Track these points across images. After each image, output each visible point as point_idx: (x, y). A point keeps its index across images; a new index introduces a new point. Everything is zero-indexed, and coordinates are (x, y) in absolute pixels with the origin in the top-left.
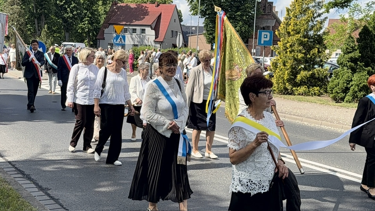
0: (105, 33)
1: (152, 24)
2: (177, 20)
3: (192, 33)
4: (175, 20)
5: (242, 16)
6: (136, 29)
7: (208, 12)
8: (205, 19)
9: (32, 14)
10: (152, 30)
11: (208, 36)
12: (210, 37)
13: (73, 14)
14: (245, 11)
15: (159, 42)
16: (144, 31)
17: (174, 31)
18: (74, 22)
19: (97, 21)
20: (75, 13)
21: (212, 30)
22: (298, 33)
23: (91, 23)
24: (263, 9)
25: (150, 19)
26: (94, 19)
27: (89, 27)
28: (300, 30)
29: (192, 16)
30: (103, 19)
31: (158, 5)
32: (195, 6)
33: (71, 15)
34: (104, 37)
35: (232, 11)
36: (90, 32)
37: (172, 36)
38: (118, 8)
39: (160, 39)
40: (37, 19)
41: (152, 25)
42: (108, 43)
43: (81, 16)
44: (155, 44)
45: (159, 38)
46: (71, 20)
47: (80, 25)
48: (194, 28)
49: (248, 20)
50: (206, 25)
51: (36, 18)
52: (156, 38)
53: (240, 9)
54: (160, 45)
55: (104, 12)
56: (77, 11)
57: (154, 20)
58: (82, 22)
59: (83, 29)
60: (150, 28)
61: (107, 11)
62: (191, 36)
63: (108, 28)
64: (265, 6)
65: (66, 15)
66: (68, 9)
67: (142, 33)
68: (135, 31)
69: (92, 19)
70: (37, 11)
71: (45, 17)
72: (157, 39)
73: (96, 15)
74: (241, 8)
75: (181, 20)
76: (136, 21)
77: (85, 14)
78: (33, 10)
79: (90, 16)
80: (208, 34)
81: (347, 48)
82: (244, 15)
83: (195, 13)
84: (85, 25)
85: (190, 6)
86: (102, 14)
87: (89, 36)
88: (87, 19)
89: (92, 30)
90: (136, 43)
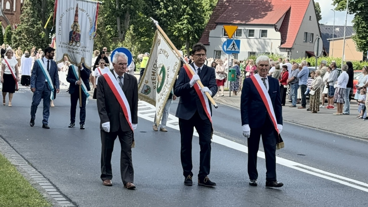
0: (210, 36)
1: (276, 23)
2: (314, 17)
3: (335, 36)
4: (310, 17)
6: (253, 31)
8: (356, 15)
9: (114, 11)
10: (276, 31)
11: (360, 40)
12: (362, 42)
13: (168, 11)
15: (287, 48)
16: (265, 34)
17: (309, 33)
18: (169, 21)
19: (199, 19)
20: (170, 8)
21: (365, 32)
23: (191, 22)
25: (274, 17)
26: (196, 17)
27: (188, 28)
29: (335, 11)
30: (208, 16)
33: (165, 12)
34: (209, 41)
36: (190, 35)
37: (306, 41)
38: (229, 1)
39: (288, 44)
40: (120, 18)
41: (276, 25)
42: (214, 50)
43: (178, 13)
44: (281, 51)
45: (286, 43)
46: (165, 19)
47: (177, 25)
48: (338, 29)
50: (357, 25)
51: (118, 16)
52: (282, 43)
54: (287, 53)
55: (209, 7)
56: (172, 6)
57: (280, 17)
58: (179, 22)
59: (180, 31)
60: (274, 29)
61: (214, 5)
62: (334, 40)
63: (214, 29)
65: (158, 12)
66: (162, 3)
67: (262, 37)
68: (252, 33)
69: (193, 18)
70: (120, 7)
71: (130, 14)
72: (284, 44)
73: (199, 11)
75: (319, 18)
76: (254, 19)
77: (184, 10)
79: (190, 12)
80: (360, 38)
83: (341, 7)
84: (183, 25)
86: (207, 10)
87: (189, 40)
88: (186, 16)
89: (192, 32)
90: (254, 50)
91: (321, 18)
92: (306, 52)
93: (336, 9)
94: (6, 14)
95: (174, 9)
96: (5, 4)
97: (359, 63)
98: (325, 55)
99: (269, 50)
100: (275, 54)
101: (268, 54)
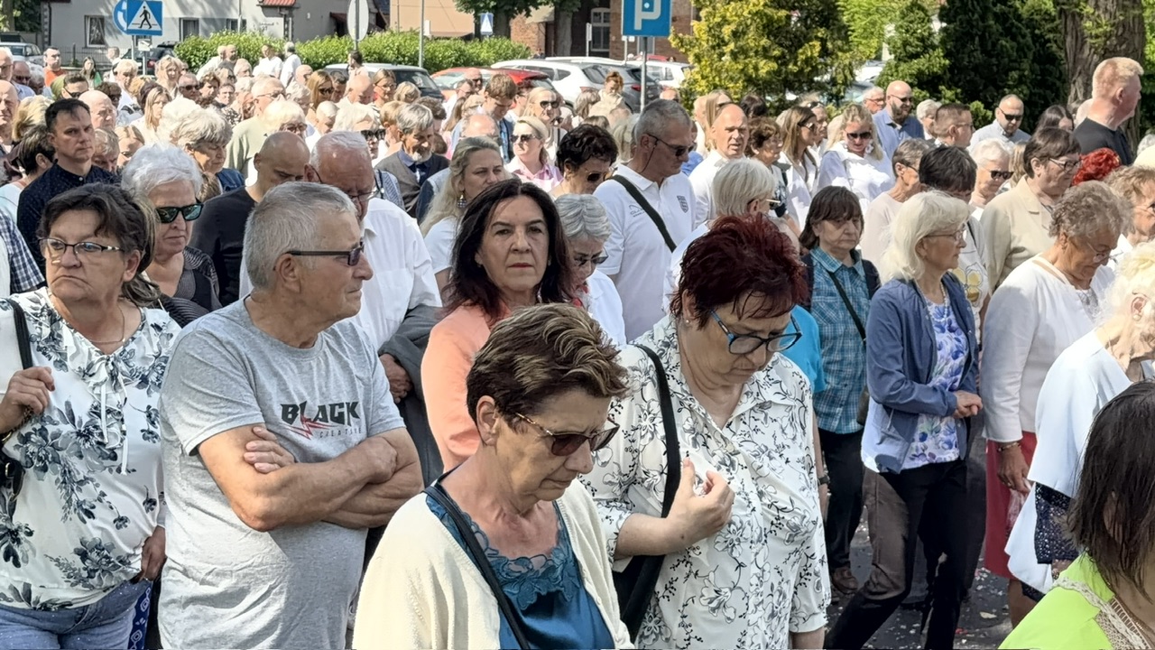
15: (281, 7)
44: (266, 16)
54: (282, 19)
81: (905, 43)
90: (196, 16)
97: (461, 44)
98: (380, 22)
99: (234, 15)
100: (250, 25)
101: (234, 23)
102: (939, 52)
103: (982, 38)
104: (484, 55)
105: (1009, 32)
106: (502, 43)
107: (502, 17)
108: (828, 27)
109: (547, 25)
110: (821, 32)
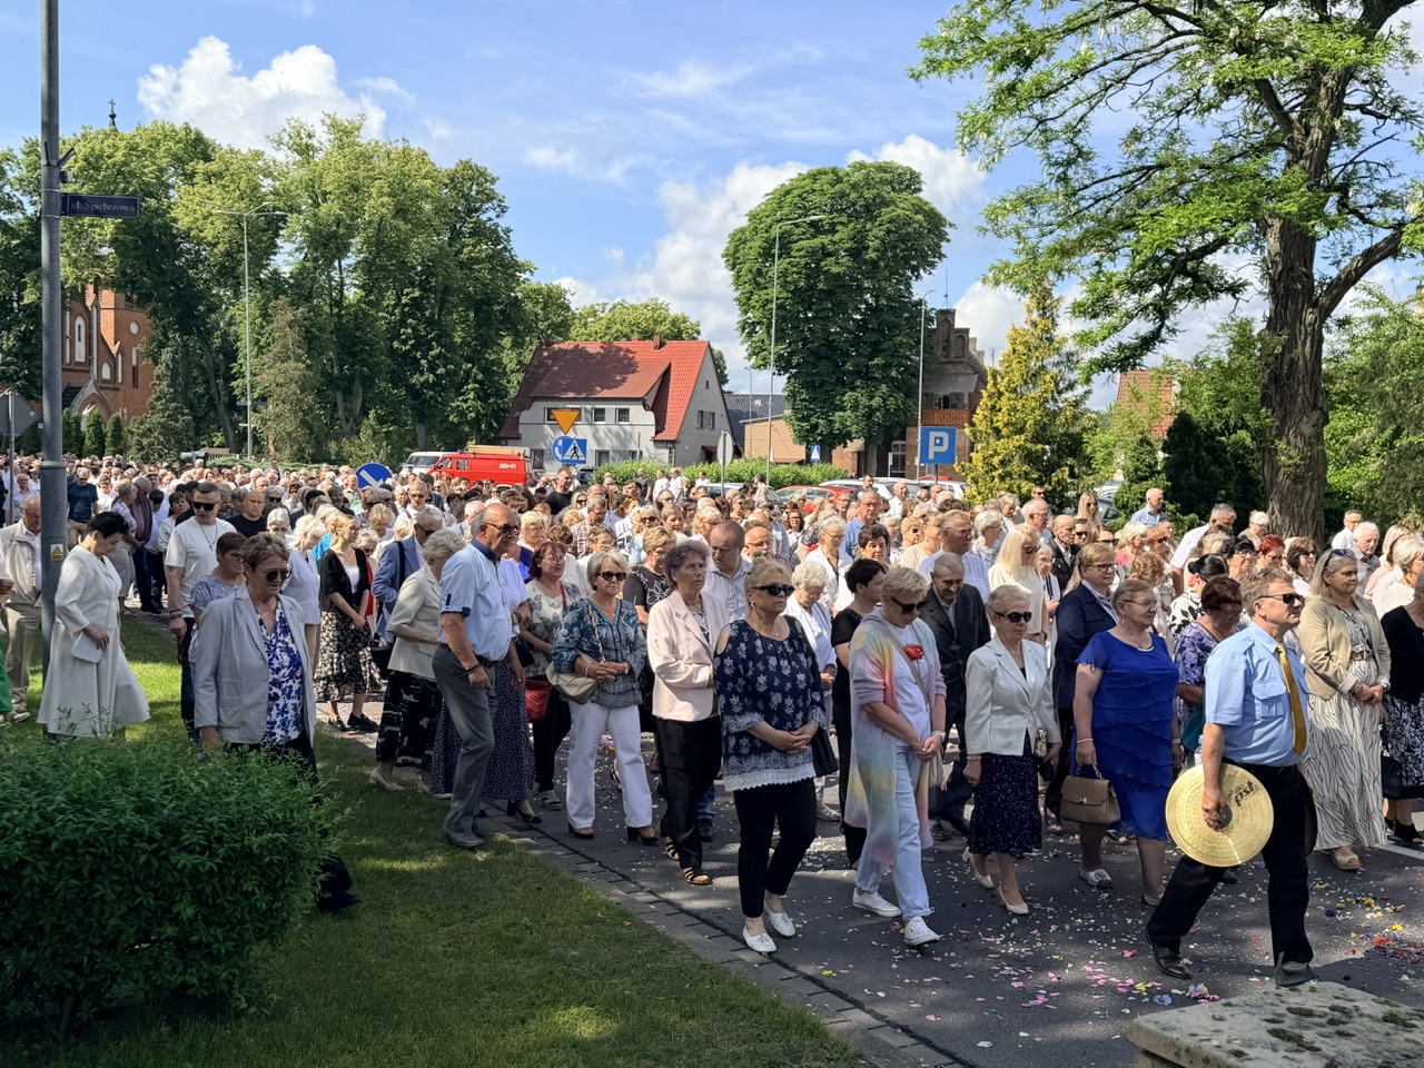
0: (520, 422)
1: (646, 395)
2: (714, 382)
3: (754, 415)
4: (707, 381)
5: (886, 367)
6: (603, 410)
7: (795, 362)
8: (789, 378)
9: (330, 379)
10: (646, 410)
11: (798, 423)
12: (802, 427)
13: (435, 375)
14: (893, 356)
15: (667, 442)
16: (626, 416)
17: (706, 412)
18: (440, 395)
19: (498, 390)
20: (441, 371)
21: (806, 408)
22: (1021, 431)
23: (482, 396)
24: (944, 348)
25: (641, 383)
26: (490, 388)
27: (477, 407)
28: (1025, 422)
29: (752, 370)
30: (516, 384)
31: (662, 344)
32: (760, 344)
33: (431, 378)
34: (520, 431)
35: (859, 355)
37: (702, 427)
38: (556, 355)
39: (669, 433)
40: (343, 393)
41: (645, 398)
42: (531, 450)
43: (458, 380)
44: (656, 448)
45: (665, 431)
46: (431, 392)
47: (455, 402)
48: (758, 402)
49: (903, 380)
50: (793, 395)
51: (338, 390)
52: (657, 432)
53: (882, 350)
54: (668, 450)
55: (517, 365)
56: (445, 367)
57: (652, 384)
58: (459, 396)
59: (462, 414)
60: (642, 406)
61: (526, 362)
62: (753, 423)
63: (528, 409)
64: (948, 340)
65: (416, 379)
66: (423, 362)
67: (619, 421)
68: (600, 415)
69: (486, 387)
70: (341, 370)
71: (363, 385)
72: (661, 434)
73: (497, 374)
74: (884, 346)
75: (722, 379)
76: (603, 388)
77: (468, 373)
78: (332, 367)
79: (480, 377)
80: (798, 419)
81: (1137, 469)
82: (890, 365)
83: (762, 363)
84: (467, 401)
85: (746, 346)
86: (512, 372)
87: (479, 430)
88: (470, 386)
89: (486, 415)
90: (607, 448)
91: (727, 381)
92: (703, 447)
93: (753, 367)
94: (102, 388)
95: (448, 372)
96: (99, 369)
97: (797, 468)
98: (738, 453)
99: (634, 447)
100: (645, 454)
101: (633, 454)
102: (1163, 476)
103: (1196, 465)
104: (813, 476)
105: (1219, 462)
106: (827, 467)
107: (827, 449)
108: (1075, 457)
109: (859, 453)
110: (1070, 461)
